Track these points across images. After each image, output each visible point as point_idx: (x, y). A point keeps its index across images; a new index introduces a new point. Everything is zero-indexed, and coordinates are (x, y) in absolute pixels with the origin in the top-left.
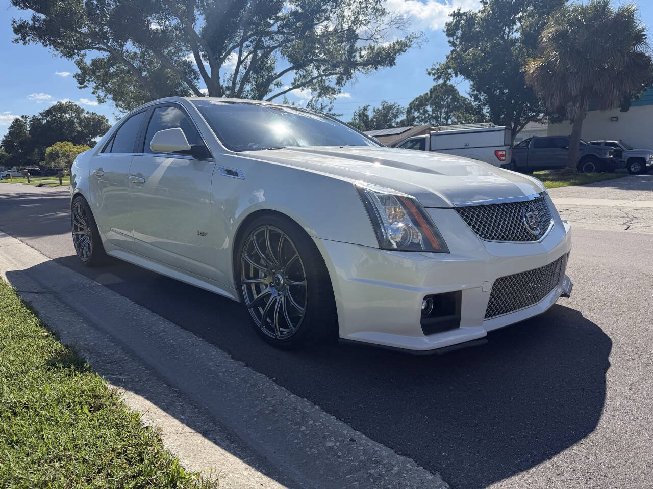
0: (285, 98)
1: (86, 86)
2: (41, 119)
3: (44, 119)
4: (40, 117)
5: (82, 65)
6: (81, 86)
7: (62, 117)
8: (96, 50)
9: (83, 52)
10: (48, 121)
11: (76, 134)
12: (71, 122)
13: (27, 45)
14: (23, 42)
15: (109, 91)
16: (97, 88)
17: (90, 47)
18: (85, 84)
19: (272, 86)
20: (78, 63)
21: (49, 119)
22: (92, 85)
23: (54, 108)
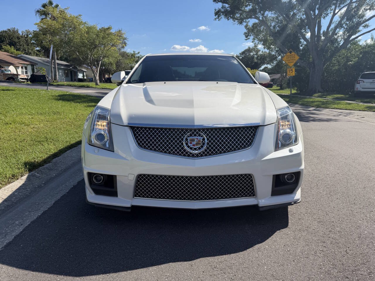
0: (372, 35)
1: (249, 39)
2: (240, 56)
3: (241, 56)
4: (239, 55)
5: (248, 27)
6: (247, 39)
7: (249, 54)
8: (254, 19)
9: (248, 20)
10: (242, 57)
11: (254, 64)
12: (253, 57)
13: (220, 20)
14: (218, 19)
15: (260, 40)
16: (254, 39)
17: (251, 18)
18: (248, 37)
19: (361, 28)
20: (246, 27)
21: (243, 56)
22: (252, 37)
23: (246, 51)
